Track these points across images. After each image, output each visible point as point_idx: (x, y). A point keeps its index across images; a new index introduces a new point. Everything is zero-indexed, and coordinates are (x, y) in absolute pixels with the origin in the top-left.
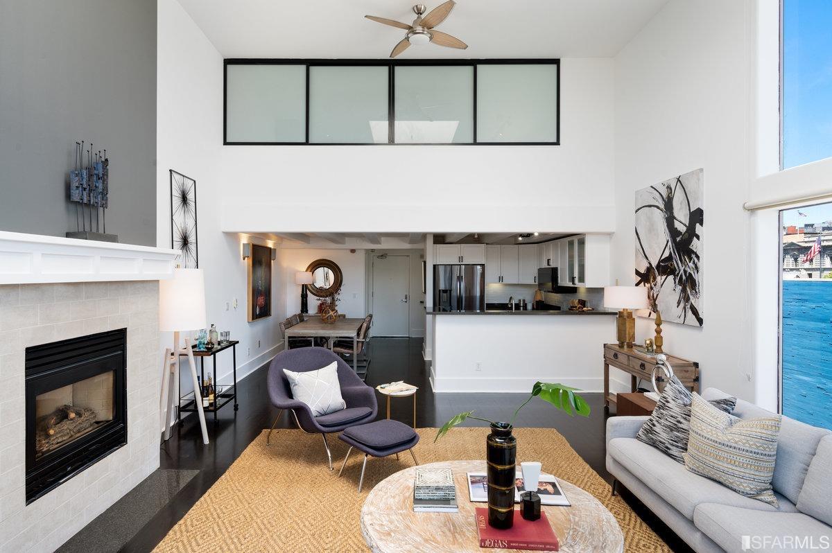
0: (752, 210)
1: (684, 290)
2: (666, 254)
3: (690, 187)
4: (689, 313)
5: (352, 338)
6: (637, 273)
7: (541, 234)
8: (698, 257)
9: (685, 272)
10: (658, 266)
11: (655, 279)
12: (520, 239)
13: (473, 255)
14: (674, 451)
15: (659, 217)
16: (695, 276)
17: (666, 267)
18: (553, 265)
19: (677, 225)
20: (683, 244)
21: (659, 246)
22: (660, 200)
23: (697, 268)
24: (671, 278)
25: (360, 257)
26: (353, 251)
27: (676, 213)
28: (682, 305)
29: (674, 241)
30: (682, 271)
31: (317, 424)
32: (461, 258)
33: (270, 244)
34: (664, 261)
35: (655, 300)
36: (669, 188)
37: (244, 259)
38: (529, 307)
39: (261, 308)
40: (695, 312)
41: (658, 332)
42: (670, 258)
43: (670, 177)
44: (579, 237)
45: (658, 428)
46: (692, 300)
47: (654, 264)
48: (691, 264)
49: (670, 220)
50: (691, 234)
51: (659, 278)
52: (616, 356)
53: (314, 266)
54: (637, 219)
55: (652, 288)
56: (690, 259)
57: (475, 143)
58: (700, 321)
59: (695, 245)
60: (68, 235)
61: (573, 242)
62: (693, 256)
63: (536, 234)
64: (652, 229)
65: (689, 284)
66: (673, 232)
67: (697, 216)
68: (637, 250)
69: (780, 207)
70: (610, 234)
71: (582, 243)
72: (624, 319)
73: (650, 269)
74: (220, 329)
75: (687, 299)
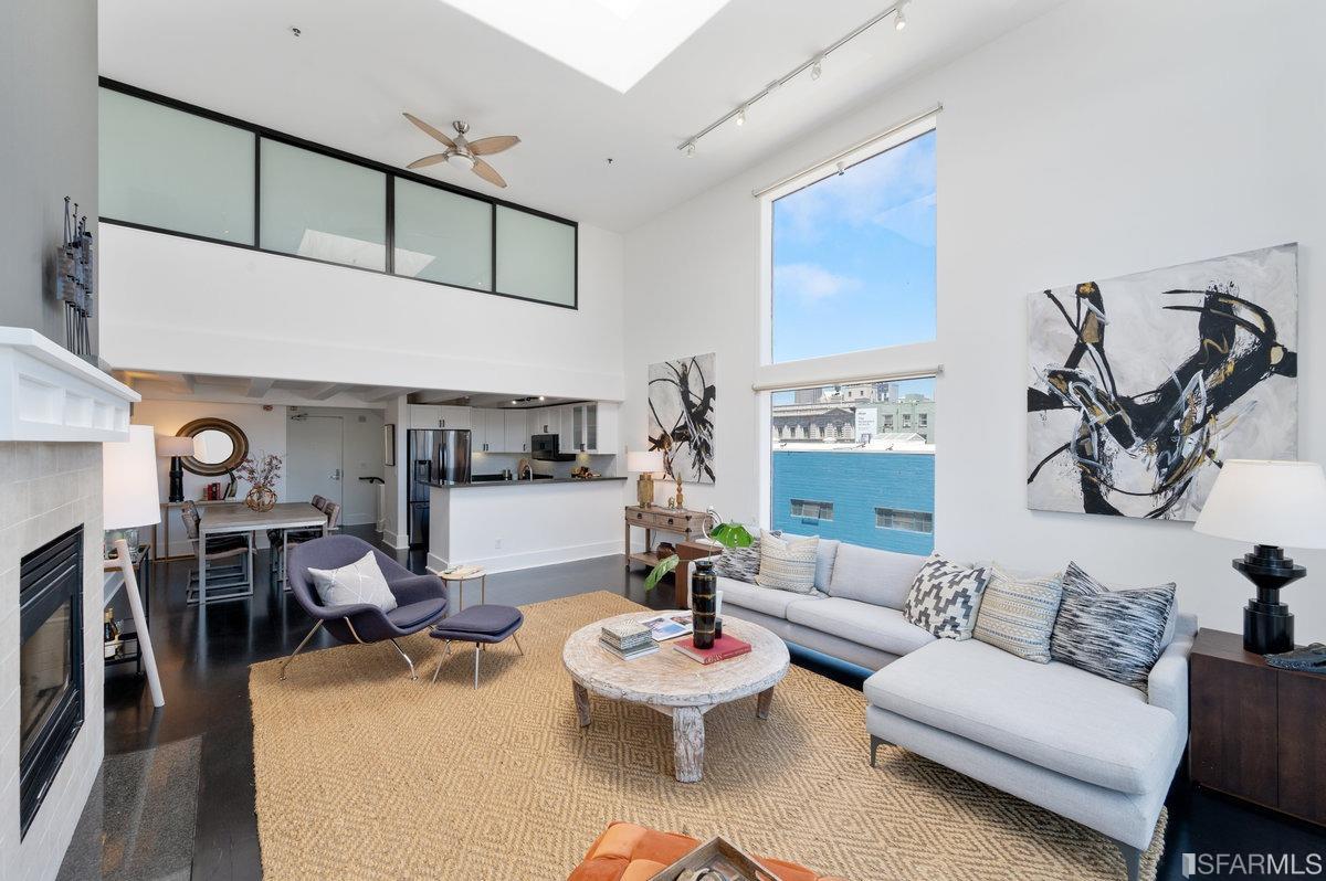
0: (757, 391)
1: (699, 454)
2: (682, 423)
3: (704, 366)
4: (704, 473)
5: (320, 527)
6: (651, 439)
7: (547, 398)
8: (712, 426)
9: (700, 438)
10: (673, 434)
11: (669, 444)
12: (514, 402)
13: (456, 419)
14: (749, 576)
15: (674, 392)
16: (710, 442)
17: (681, 434)
18: (551, 432)
19: (692, 398)
20: (698, 414)
21: (673, 415)
22: (676, 376)
23: (711, 435)
24: (686, 443)
25: (280, 417)
26: (268, 408)
27: (691, 387)
28: (697, 466)
29: (689, 412)
30: (697, 438)
31: (395, 627)
32: (442, 423)
34: (679, 429)
35: (670, 464)
36: (684, 365)
38: (515, 477)
40: (709, 471)
41: (679, 490)
42: (685, 427)
43: (686, 356)
44: (590, 404)
45: (733, 562)
46: (707, 462)
47: (669, 432)
48: (705, 432)
49: (685, 394)
50: (706, 405)
51: (674, 444)
52: (640, 516)
53: (193, 429)
54: (651, 392)
55: (666, 453)
56: (705, 427)
57: (494, 292)
58: (713, 478)
59: (709, 415)
61: (583, 409)
62: (708, 425)
63: (542, 399)
64: (666, 400)
65: (703, 449)
66: (689, 405)
67: (710, 392)
68: (650, 419)
69: (773, 389)
70: (619, 403)
71: (593, 410)
72: (645, 480)
73: (664, 436)
75: (702, 461)
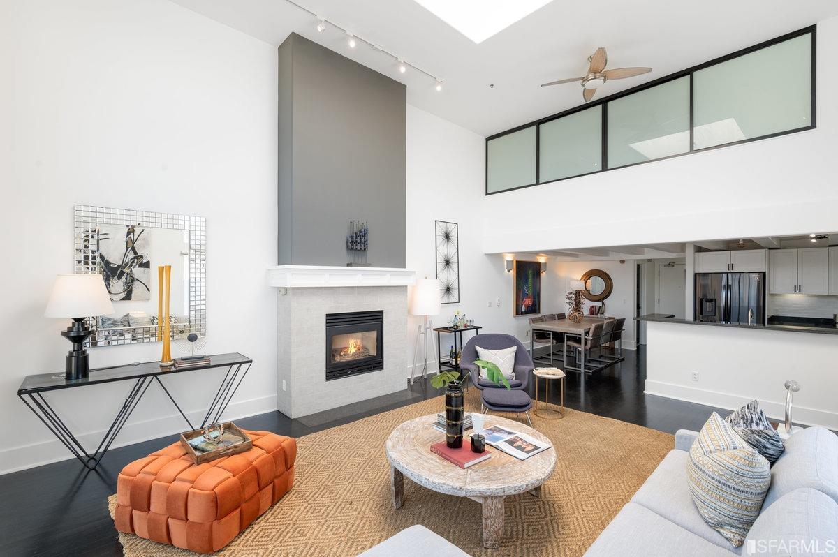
5: (580, 335)
26: (622, 262)
32: (731, 266)
33: (542, 260)
37: (509, 271)
39: (527, 307)
53: (588, 275)
60: (348, 265)
74: (468, 318)
